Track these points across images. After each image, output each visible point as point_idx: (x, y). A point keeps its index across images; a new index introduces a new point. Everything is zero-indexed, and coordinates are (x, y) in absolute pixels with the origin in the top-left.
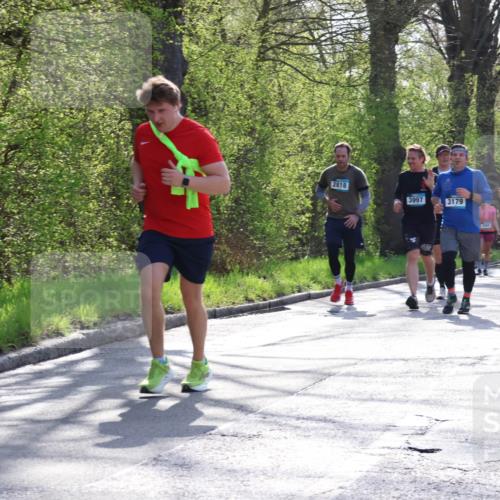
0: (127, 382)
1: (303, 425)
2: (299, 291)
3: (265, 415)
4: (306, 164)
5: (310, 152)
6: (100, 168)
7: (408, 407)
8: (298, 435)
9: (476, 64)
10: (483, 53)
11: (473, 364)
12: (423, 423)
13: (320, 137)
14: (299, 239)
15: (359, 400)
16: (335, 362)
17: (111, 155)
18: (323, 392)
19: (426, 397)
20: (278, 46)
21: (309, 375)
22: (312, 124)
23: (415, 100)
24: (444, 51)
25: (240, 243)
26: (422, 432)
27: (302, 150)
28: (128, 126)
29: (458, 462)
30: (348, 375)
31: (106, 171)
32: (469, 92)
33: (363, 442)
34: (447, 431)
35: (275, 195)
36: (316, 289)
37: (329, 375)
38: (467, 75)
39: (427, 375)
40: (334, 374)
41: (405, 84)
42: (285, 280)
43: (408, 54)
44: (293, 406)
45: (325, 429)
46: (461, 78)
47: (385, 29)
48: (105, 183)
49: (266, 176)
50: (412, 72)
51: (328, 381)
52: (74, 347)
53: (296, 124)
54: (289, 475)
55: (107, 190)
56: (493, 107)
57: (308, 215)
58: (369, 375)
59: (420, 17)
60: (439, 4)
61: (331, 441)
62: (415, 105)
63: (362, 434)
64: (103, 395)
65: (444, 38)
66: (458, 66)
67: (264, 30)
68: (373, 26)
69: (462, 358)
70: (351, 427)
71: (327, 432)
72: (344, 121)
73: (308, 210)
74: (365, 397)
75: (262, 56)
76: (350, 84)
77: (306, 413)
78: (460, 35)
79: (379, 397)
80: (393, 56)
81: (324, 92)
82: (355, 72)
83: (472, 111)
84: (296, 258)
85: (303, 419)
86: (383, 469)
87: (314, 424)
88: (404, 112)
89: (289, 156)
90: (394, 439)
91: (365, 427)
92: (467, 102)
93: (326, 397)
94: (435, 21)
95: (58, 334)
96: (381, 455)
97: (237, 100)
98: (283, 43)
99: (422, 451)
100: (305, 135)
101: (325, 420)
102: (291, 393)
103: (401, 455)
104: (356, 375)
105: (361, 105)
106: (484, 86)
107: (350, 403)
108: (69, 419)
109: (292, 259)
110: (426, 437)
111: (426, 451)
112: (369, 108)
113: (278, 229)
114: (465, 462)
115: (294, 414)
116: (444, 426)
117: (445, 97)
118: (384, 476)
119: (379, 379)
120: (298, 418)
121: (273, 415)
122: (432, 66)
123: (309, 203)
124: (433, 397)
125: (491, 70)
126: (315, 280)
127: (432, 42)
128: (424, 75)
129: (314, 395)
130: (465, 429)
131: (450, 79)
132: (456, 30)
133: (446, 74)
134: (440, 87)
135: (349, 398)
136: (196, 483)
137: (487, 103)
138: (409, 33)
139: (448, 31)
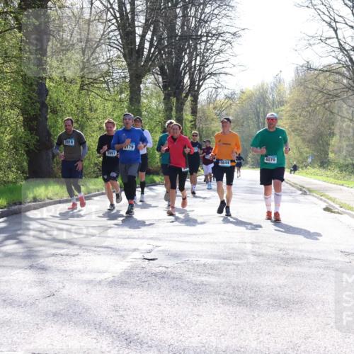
0: (19, 232)
1: (98, 250)
2: (98, 191)
3: (81, 246)
6: (8, 137)
7: (144, 240)
8: (95, 254)
9: (175, 93)
10: (178, 88)
12: (150, 247)
14: (98, 168)
15: (123, 238)
17: (13, 131)
18: (107, 235)
19: (152, 237)
20: (89, 84)
21: (101, 228)
23: (149, 108)
24: (162, 87)
26: (150, 252)
28: (21, 118)
29: (165, 264)
31: (11, 138)
32: (172, 105)
33: (124, 257)
34: (160, 251)
38: (171, 98)
41: (145, 101)
43: (147, 88)
46: (169, 99)
47: (136, 77)
48: (11, 144)
50: (148, 96)
51: (109, 231)
53: (97, 118)
54: (91, 272)
55: (12, 147)
56: (182, 111)
59: (151, 72)
60: (159, 67)
61: (110, 256)
62: (149, 110)
63: (123, 253)
64: (7, 238)
65: (162, 82)
66: (167, 94)
70: (119, 250)
71: (108, 252)
72: (118, 117)
74: (126, 237)
75: (82, 88)
76: (121, 101)
77: (99, 245)
78: (168, 80)
79: (132, 236)
80: (139, 89)
81: (109, 104)
82: (123, 96)
83: (174, 113)
85: (98, 247)
86: (132, 268)
87: (103, 249)
88: (145, 113)
89: (94, 132)
90: (137, 255)
91: (125, 250)
92: (171, 109)
94: (158, 74)
96: (131, 262)
97: (71, 107)
98: (92, 83)
99: (149, 260)
101: (108, 247)
103: (140, 262)
105: (126, 110)
106: (178, 103)
107: (119, 240)
109: (95, 177)
110: (151, 254)
111: (151, 260)
113: (89, 164)
114: (167, 264)
115: (94, 245)
116: (159, 249)
117: (162, 107)
118: (132, 271)
120: (96, 247)
121: (85, 246)
122: (156, 93)
124: (155, 236)
125: (181, 96)
127: (157, 83)
128: (153, 98)
129: (103, 237)
130: (168, 250)
131: (164, 99)
132: (167, 78)
133: (162, 97)
134: (160, 102)
136: (49, 277)
137: (180, 109)
138: (147, 79)
139: (163, 79)
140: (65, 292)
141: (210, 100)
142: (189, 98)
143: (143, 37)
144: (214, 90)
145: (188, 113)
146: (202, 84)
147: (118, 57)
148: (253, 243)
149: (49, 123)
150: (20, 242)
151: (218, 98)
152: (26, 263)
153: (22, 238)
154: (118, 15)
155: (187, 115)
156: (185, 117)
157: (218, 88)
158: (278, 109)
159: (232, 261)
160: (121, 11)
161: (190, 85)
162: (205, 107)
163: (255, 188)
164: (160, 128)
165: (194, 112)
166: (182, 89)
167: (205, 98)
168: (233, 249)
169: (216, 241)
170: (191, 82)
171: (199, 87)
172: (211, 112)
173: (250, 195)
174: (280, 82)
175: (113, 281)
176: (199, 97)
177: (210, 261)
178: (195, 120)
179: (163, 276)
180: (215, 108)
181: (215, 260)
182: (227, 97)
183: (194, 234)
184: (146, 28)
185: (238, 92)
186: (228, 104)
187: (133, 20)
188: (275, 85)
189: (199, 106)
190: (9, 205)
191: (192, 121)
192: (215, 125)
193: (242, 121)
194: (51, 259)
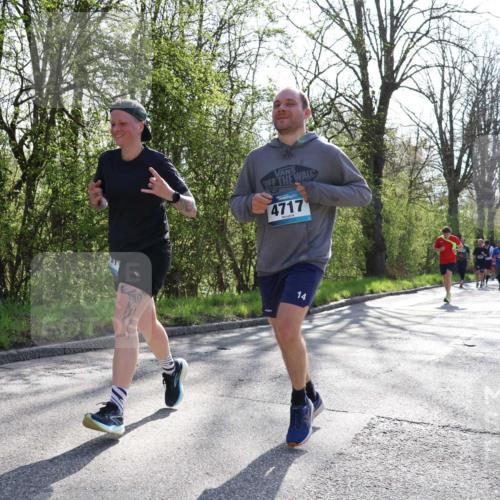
0: (361, 318)
1: (425, 336)
2: (422, 286)
3: (411, 331)
4: (425, 240)
5: (427, 236)
6: (351, 242)
8: (423, 339)
11: (487, 314)
12: (468, 336)
13: (430, 231)
14: (422, 267)
15: (445, 327)
17: (356, 237)
18: (432, 324)
19: (470, 326)
20: (415, 198)
21: (426, 317)
22: (427, 226)
23: (465, 217)
25: (401, 269)
26: (469, 339)
27: (424, 235)
28: (361, 226)
29: (483, 350)
31: (353, 243)
33: (448, 342)
34: (477, 339)
35: (414, 251)
36: (428, 286)
39: (470, 318)
41: (462, 211)
42: (417, 282)
43: (462, 201)
44: (421, 328)
45: (433, 337)
47: (454, 192)
48: (353, 247)
49: (410, 245)
50: (464, 207)
51: (434, 320)
52: (342, 305)
54: (420, 353)
55: (354, 249)
57: (425, 259)
59: (467, 187)
61: (435, 341)
62: (465, 219)
63: (447, 339)
64: (352, 322)
67: (410, 193)
68: (450, 192)
70: (443, 336)
73: (425, 257)
74: (447, 326)
75: (409, 202)
76: (441, 211)
77: (426, 331)
79: (453, 326)
80: (457, 202)
81: (431, 214)
82: (443, 207)
84: (421, 274)
85: (425, 333)
86: (455, 352)
87: (429, 335)
88: (461, 222)
90: (459, 341)
91: (448, 337)
94: (472, 189)
95: (336, 300)
96: (454, 347)
97: (401, 216)
99: (469, 346)
100: (425, 230)
101: (433, 334)
102: (420, 323)
103: (461, 347)
105: (445, 219)
107: (442, 328)
108: (341, 331)
109: (419, 275)
110: (470, 341)
111: (471, 346)
112: (448, 220)
113: (415, 263)
114: (485, 350)
115: (422, 331)
116: (477, 337)
117: (476, 216)
118: (455, 355)
122: (471, 205)
123: (426, 254)
124: (473, 326)
126: (428, 282)
127: (470, 197)
128: (468, 208)
129: (428, 324)
130: (485, 338)
133: (476, 208)
134: (474, 213)
135: (441, 326)
136: (386, 355)
138: (463, 193)
140: (400, 369)
143: (460, 159)
147: (440, 176)
149: (383, 230)
150: (362, 326)
152: (368, 343)
153: (364, 323)
154: (439, 142)
160: (441, 139)
175: (440, 362)
179: (482, 360)
184: (463, 151)
187: (452, 145)
190: (352, 296)
194: (387, 341)
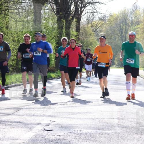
1: (13, 124)
2: (12, 84)
4: (15, 46)
5: (16, 42)
7: (44, 117)
8: (11, 127)
9: (65, 16)
10: (66, 13)
11: (64, 104)
12: (49, 122)
13: (19, 38)
14: (12, 68)
15: (30, 116)
16: (23, 105)
18: (19, 114)
19: (50, 115)
20: (6, 10)
21: (15, 109)
22: (16, 34)
23: (47, 27)
24: (56, 13)
26: (48, 125)
27: (13, 42)
30: (27, 108)
32: (63, 25)
33: (31, 129)
34: (56, 124)
37: (21, 109)
39: (50, 108)
40: (23, 109)
42: (8, 81)
43: (45, 13)
44: (10, 119)
45: (19, 125)
46: (61, 21)
50: (46, 18)
51: (21, 111)
53: (11, 34)
56: (70, 29)
57: (15, 61)
58: (33, 109)
59: (48, 2)
61: (21, 128)
63: (30, 126)
65: (56, 9)
66: (60, 17)
69: (61, 103)
70: (27, 124)
71: (20, 126)
73: (15, 59)
74: (32, 115)
75: (0, 13)
77: (13, 121)
78: (60, 8)
79: (36, 115)
83: (64, 30)
85: (13, 122)
86: (36, 136)
87: (16, 124)
88: (44, 30)
90: (40, 127)
91: (31, 124)
92: (62, 27)
93: (20, 115)
94: (53, 3)
96: (36, 132)
98: (7, 9)
99: (48, 131)
100: (14, 37)
101: (19, 122)
102: (9, 115)
103: (42, 132)
104: (29, 109)
106: (67, 23)
107: (27, 117)
109: (10, 74)
110: (50, 126)
111: (49, 130)
114: (60, 133)
115: (10, 121)
116: (55, 123)
117: (56, 26)
118: (36, 138)
119: (36, 110)
120: (11, 122)
121: (3, 121)
122: (52, 17)
123: (15, 57)
124: (52, 115)
125: (69, 18)
128: (50, 20)
129: (16, 115)
130: (61, 124)
131: (57, 21)
132: (59, 6)
133: (56, 19)
134: (54, 23)
135: (27, 116)
137: (68, 28)
138: (45, 7)
139: (56, 7)
141: (89, 21)
142: (75, 20)
144: (91, 14)
145: (73, 30)
146: (83, 10)
148: (118, 119)
151: (94, 20)
155: (73, 31)
156: (72, 33)
157: (94, 12)
158: (135, 27)
159: (104, 131)
161: (75, 11)
162: (85, 26)
163: (120, 81)
164: (55, 40)
165: (78, 29)
166: (70, 14)
167: (86, 20)
168: (105, 123)
169: (93, 117)
170: (75, 9)
171: (81, 12)
172: (90, 30)
173: (117, 86)
174: (136, 8)
176: (81, 19)
177: (89, 131)
178: (78, 35)
179: (58, 142)
180: (92, 27)
181: (93, 131)
182: (100, 19)
183: (79, 113)
185: (108, 15)
186: (101, 24)
188: (133, 11)
189: (81, 25)
191: (76, 36)
192: (93, 38)
193: (110, 35)
